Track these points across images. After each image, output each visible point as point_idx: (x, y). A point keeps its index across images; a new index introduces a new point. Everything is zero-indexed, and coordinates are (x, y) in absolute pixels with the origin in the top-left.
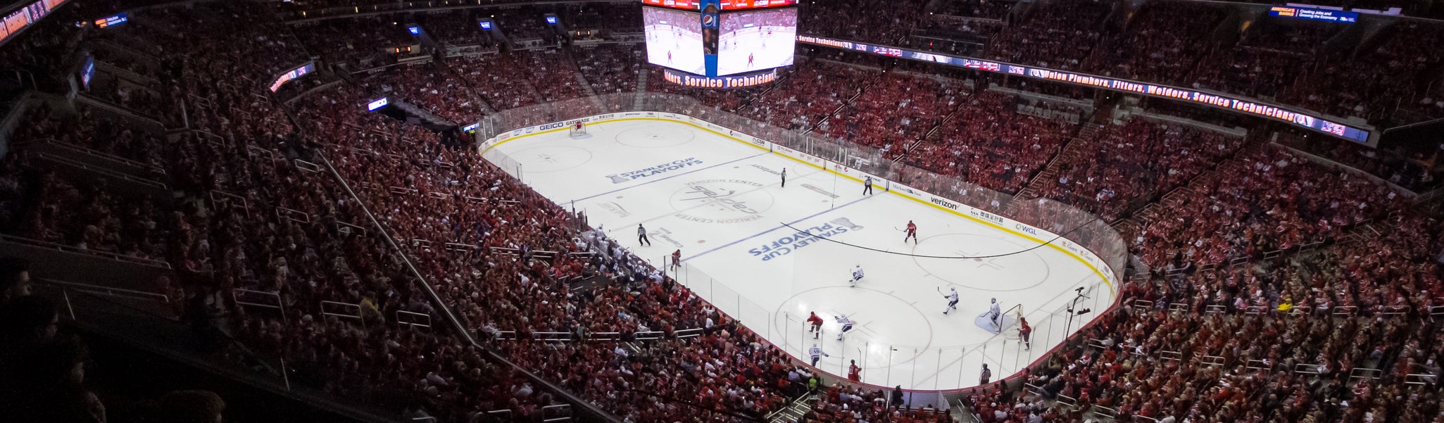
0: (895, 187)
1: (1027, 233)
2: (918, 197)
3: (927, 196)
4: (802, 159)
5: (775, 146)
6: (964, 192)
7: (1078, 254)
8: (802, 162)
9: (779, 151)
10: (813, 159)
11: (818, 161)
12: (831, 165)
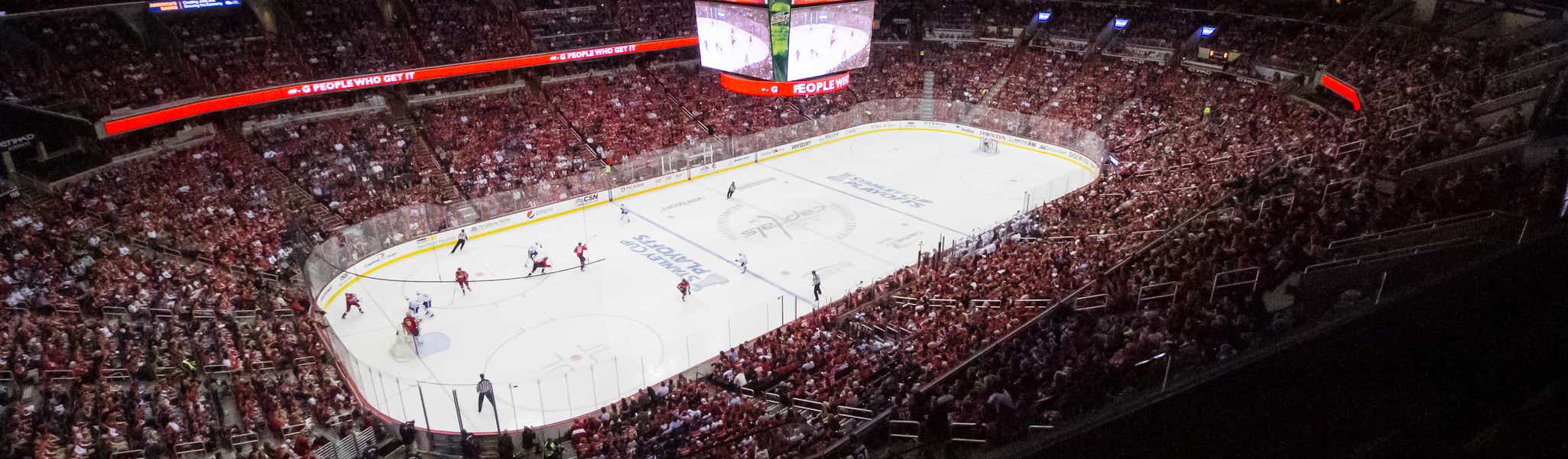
0: (763, 155)
1: (853, 134)
2: (783, 152)
3: (788, 147)
4: (659, 185)
5: (616, 192)
6: (794, 133)
7: (882, 128)
8: (664, 186)
9: (625, 193)
10: (675, 176)
11: (680, 175)
12: (696, 171)
